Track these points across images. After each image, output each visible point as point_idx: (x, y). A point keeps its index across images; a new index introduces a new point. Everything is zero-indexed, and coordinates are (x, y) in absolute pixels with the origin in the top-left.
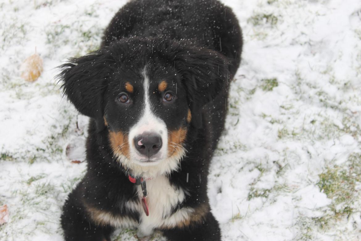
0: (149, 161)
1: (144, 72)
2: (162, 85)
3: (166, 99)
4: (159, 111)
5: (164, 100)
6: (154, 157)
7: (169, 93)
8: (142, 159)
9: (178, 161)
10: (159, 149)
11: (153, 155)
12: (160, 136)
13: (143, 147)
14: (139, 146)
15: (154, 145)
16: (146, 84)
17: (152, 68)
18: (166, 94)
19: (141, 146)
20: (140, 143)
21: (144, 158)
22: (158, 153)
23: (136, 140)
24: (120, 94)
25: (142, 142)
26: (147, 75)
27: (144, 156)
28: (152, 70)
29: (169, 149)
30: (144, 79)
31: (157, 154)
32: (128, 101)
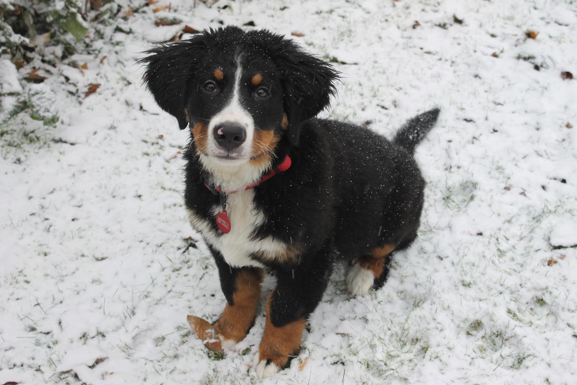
0: (227, 157)
1: (238, 60)
2: (257, 78)
3: (259, 94)
4: (248, 103)
5: (256, 95)
6: (235, 152)
7: (263, 89)
8: (221, 153)
9: (261, 172)
10: (241, 143)
11: (234, 149)
12: (245, 128)
13: (223, 137)
14: (218, 135)
15: (236, 137)
16: (239, 73)
17: (248, 57)
18: (259, 90)
19: (221, 135)
20: (220, 132)
21: (222, 152)
22: (240, 147)
23: (216, 129)
24: (207, 82)
25: (222, 131)
26: (241, 63)
27: (223, 149)
28: (247, 59)
29: (253, 147)
30: (236, 68)
31: (238, 149)
32: (215, 90)
